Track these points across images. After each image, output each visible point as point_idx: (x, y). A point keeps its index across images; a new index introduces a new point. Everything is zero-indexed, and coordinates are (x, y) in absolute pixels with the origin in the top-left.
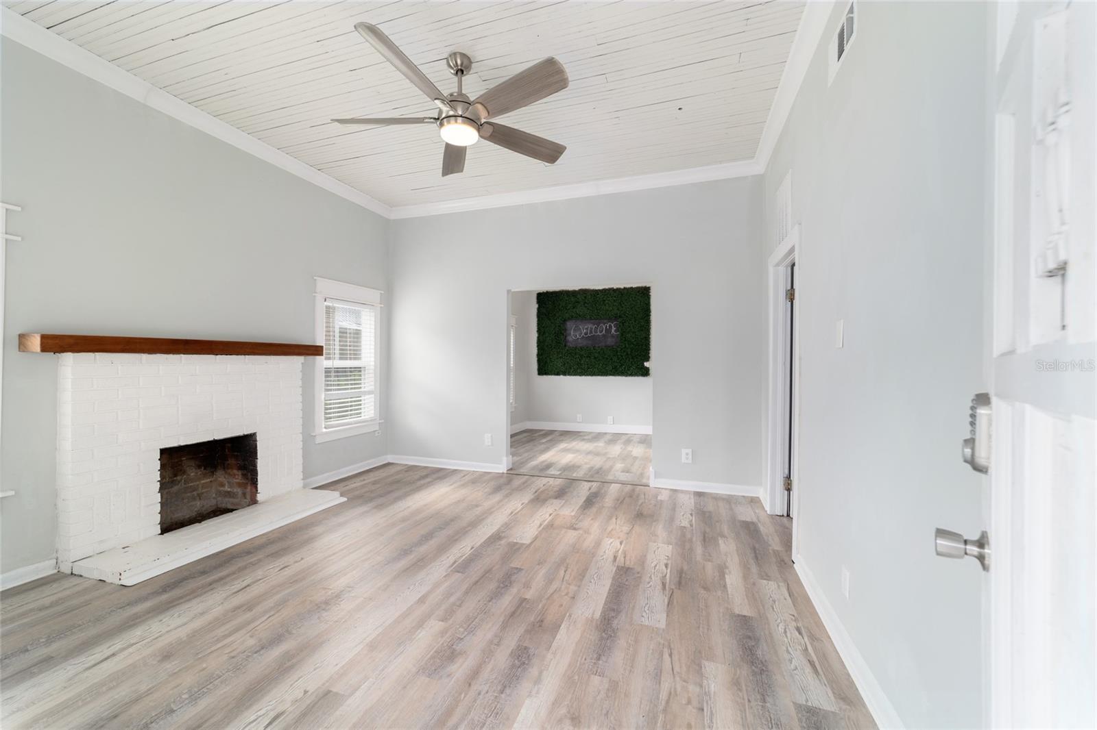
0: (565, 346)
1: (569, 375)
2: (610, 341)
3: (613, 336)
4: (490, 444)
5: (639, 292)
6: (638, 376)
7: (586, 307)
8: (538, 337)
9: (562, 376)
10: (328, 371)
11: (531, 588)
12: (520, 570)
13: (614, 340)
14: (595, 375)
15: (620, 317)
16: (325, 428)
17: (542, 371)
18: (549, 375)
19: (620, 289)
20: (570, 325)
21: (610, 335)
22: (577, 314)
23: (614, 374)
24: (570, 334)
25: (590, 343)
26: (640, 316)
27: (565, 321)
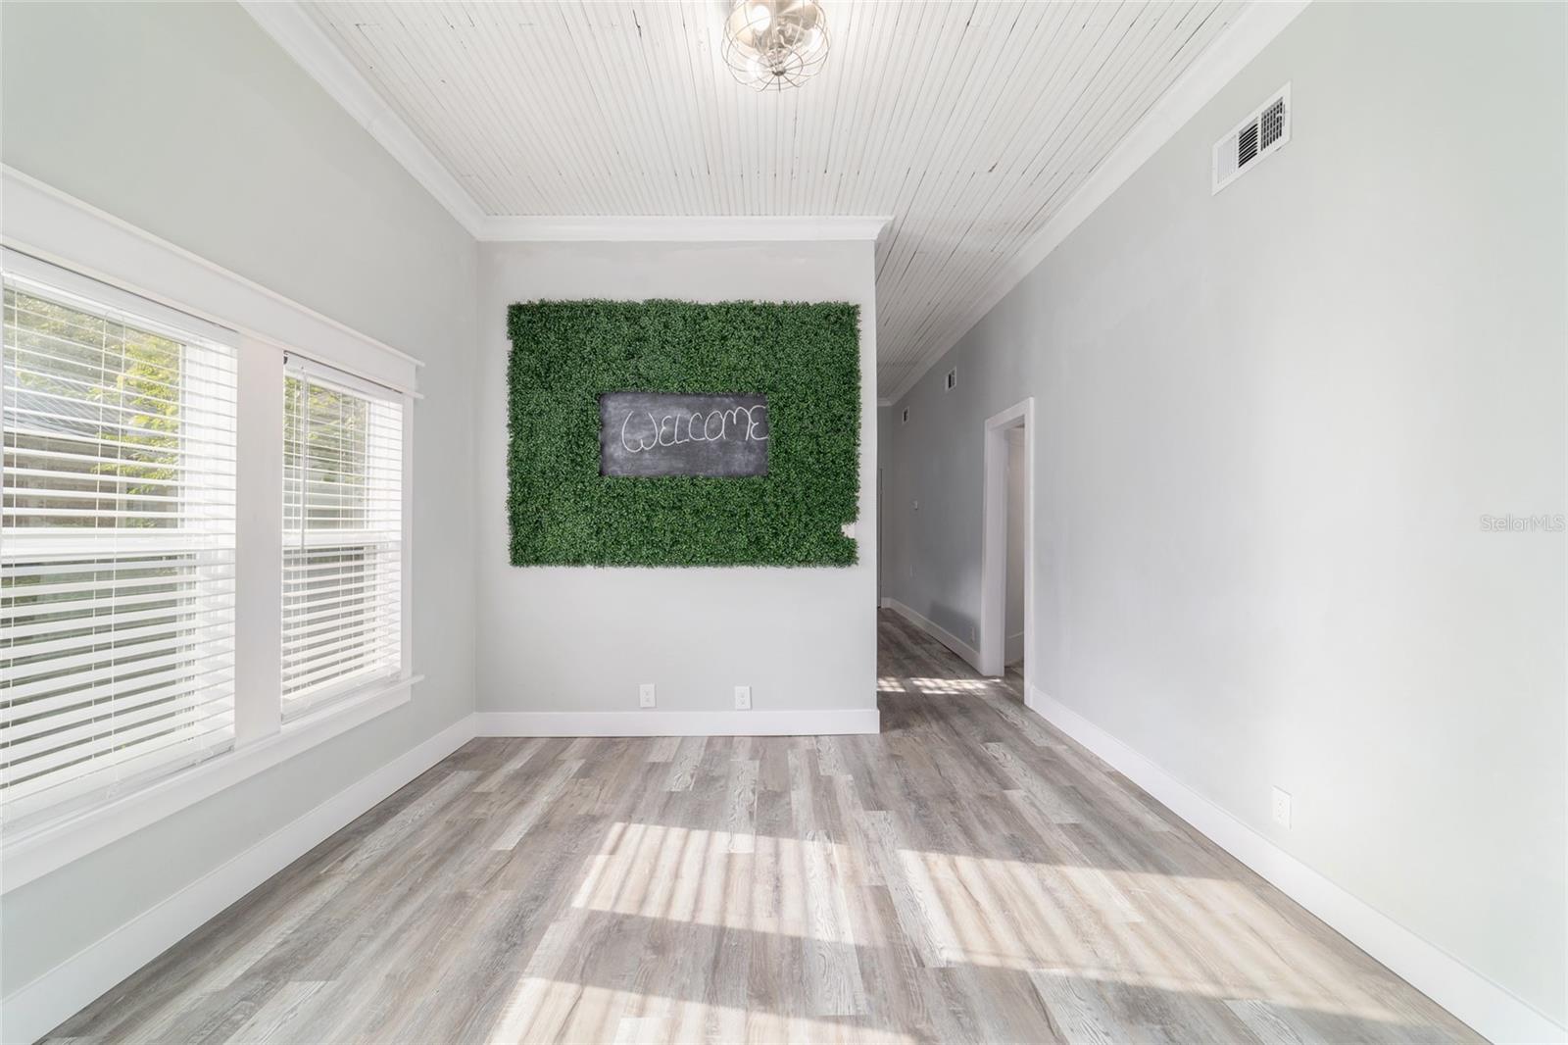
0: (601, 474)
1: (612, 564)
2: (742, 461)
3: (749, 447)
5: (826, 317)
6: (823, 564)
7: (668, 356)
8: (512, 445)
9: (589, 568)
13: (752, 457)
14: (697, 564)
15: (773, 388)
17: (524, 552)
18: (549, 563)
19: (772, 306)
20: (617, 409)
21: (740, 443)
22: (640, 376)
23: (752, 561)
24: (616, 438)
25: (682, 465)
26: (832, 387)
27: (600, 396)
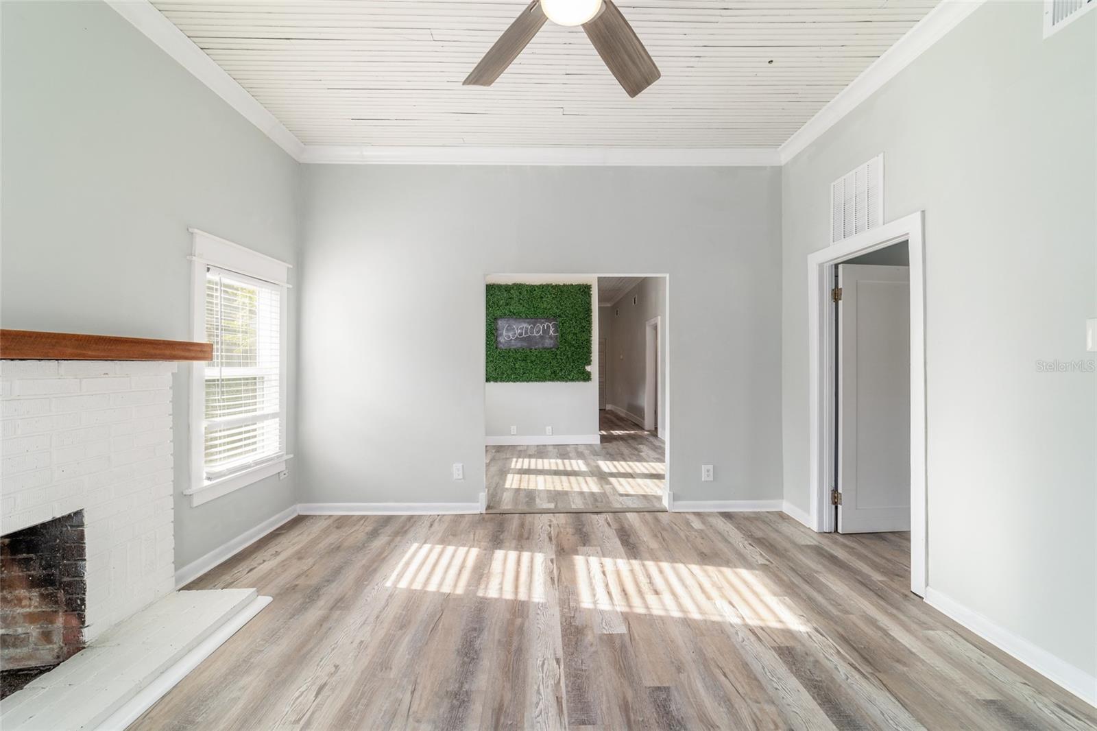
0: (496, 348)
1: (501, 381)
2: (548, 343)
3: (551, 338)
4: (461, 477)
5: (580, 289)
6: (579, 381)
7: (521, 304)
9: (492, 383)
13: (552, 341)
14: (532, 381)
15: (560, 316)
16: (209, 479)
19: (559, 285)
20: (502, 324)
21: (547, 336)
22: (510, 312)
23: (552, 380)
24: (501, 334)
25: (526, 344)
26: (581, 316)
27: (496, 319)
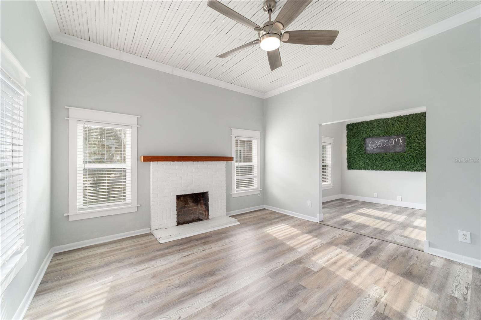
0: (365, 153)
1: (368, 170)
2: (398, 149)
3: (400, 146)
4: (310, 206)
7: (379, 129)
8: (347, 149)
9: (363, 170)
10: (237, 167)
11: (306, 304)
12: (304, 288)
14: (387, 170)
15: (406, 133)
16: (236, 191)
17: (350, 167)
18: (355, 169)
19: (406, 115)
20: (368, 141)
21: (398, 145)
22: (373, 134)
23: (401, 170)
24: (368, 146)
25: (383, 151)
27: (365, 139)
